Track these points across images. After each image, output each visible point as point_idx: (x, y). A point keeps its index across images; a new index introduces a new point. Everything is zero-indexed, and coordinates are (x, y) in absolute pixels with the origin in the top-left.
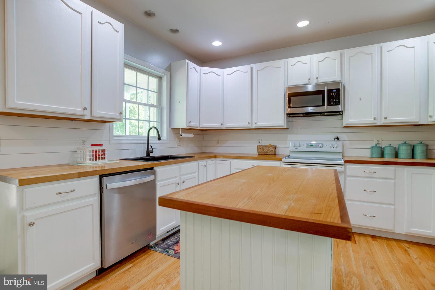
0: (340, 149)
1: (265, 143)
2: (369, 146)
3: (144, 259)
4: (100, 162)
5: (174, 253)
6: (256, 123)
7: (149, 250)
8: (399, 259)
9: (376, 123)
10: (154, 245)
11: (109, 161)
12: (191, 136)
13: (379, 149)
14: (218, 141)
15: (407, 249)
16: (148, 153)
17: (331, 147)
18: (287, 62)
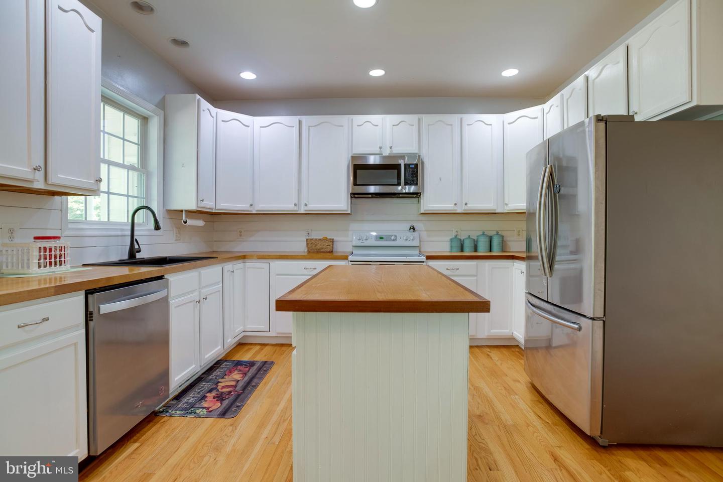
0: (416, 243)
1: (316, 235)
2: (448, 239)
3: (158, 431)
4: (58, 270)
5: (207, 412)
6: (306, 205)
7: (158, 418)
8: (484, 365)
9: (456, 210)
10: (165, 408)
11: (72, 267)
12: (200, 223)
13: (459, 242)
14: (241, 232)
15: (489, 353)
16: (132, 253)
17: (406, 240)
18: (352, 120)
